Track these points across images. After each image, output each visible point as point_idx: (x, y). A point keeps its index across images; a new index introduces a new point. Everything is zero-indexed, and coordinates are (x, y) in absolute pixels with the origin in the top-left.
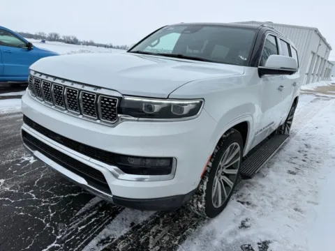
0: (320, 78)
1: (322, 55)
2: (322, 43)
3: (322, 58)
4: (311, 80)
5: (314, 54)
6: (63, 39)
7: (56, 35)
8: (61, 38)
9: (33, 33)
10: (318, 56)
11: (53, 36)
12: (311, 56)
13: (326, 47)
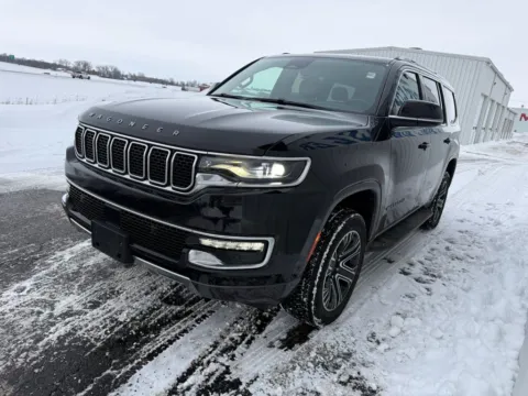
0: (496, 135)
1: (498, 99)
2: (497, 80)
3: (498, 104)
4: (482, 137)
5: (485, 97)
6: (96, 70)
7: (86, 65)
8: (94, 68)
9: (51, 62)
10: (493, 101)
11: (82, 66)
12: (482, 100)
13: (504, 86)
